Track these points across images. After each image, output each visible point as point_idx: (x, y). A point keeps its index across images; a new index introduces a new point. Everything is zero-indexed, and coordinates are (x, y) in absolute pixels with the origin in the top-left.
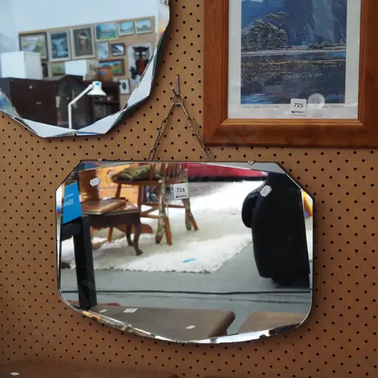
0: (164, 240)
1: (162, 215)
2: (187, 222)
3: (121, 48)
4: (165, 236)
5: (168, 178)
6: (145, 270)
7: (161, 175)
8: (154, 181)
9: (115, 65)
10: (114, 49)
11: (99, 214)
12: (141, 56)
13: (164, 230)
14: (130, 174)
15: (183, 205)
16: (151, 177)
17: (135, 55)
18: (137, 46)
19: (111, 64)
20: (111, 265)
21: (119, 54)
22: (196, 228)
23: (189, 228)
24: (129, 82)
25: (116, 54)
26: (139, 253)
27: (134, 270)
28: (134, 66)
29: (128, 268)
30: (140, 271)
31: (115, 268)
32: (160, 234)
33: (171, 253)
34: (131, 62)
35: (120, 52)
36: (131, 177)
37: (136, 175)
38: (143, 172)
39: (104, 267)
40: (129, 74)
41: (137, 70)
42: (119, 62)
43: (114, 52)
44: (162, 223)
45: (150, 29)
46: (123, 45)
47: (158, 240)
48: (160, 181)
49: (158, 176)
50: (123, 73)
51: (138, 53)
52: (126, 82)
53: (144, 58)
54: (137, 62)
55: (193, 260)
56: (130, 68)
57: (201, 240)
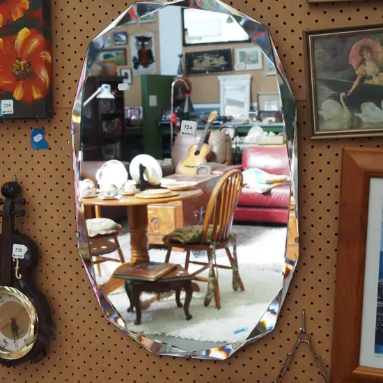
0: (213, 303)
1: (212, 279)
2: (234, 283)
3: (123, 38)
4: (214, 300)
5: (219, 243)
6: (197, 339)
7: (211, 240)
8: (205, 246)
9: (117, 54)
10: (116, 38)
11: (152, 280)
12: (143, 45)
13: (213, 293)
14: (182, 238)
15: (230, 266)
16: (202, 242)
17: (138, 45)
18: (139, 35)
19: (113, 53)
20: (163, 331)
21: (122, 43)
22: (243, 289)
23: (235, 289)
24: (131, 73)
25: (118, 43)
26: (189, 317)
27: (186, 339)
28: (137, 56)
29: (180, 335)
30: (192, 339)
31: (167, 335)
32: (209, 297)
33: (221, 320)
34: (134, 52)
35: (122, 41)
36: (182, 241)
37: (188, 240)
38: (194, 236)
39: (156, 333)
40: (132, 64)
41: (139, 60)
42: (122, 52)
43: (117, 41)
44: (212, 286)
45: (153, 18)
46: (125, 34)
47: (207, 303)
48: (211, 247)
49: (209, 241)
50: (126, 63)
51: (140, 43)
52: (129, 71)
53: (147, 49)
54: (140, 52)
55: (243, 330)
56: (132, 58)
57: (249, 304)
